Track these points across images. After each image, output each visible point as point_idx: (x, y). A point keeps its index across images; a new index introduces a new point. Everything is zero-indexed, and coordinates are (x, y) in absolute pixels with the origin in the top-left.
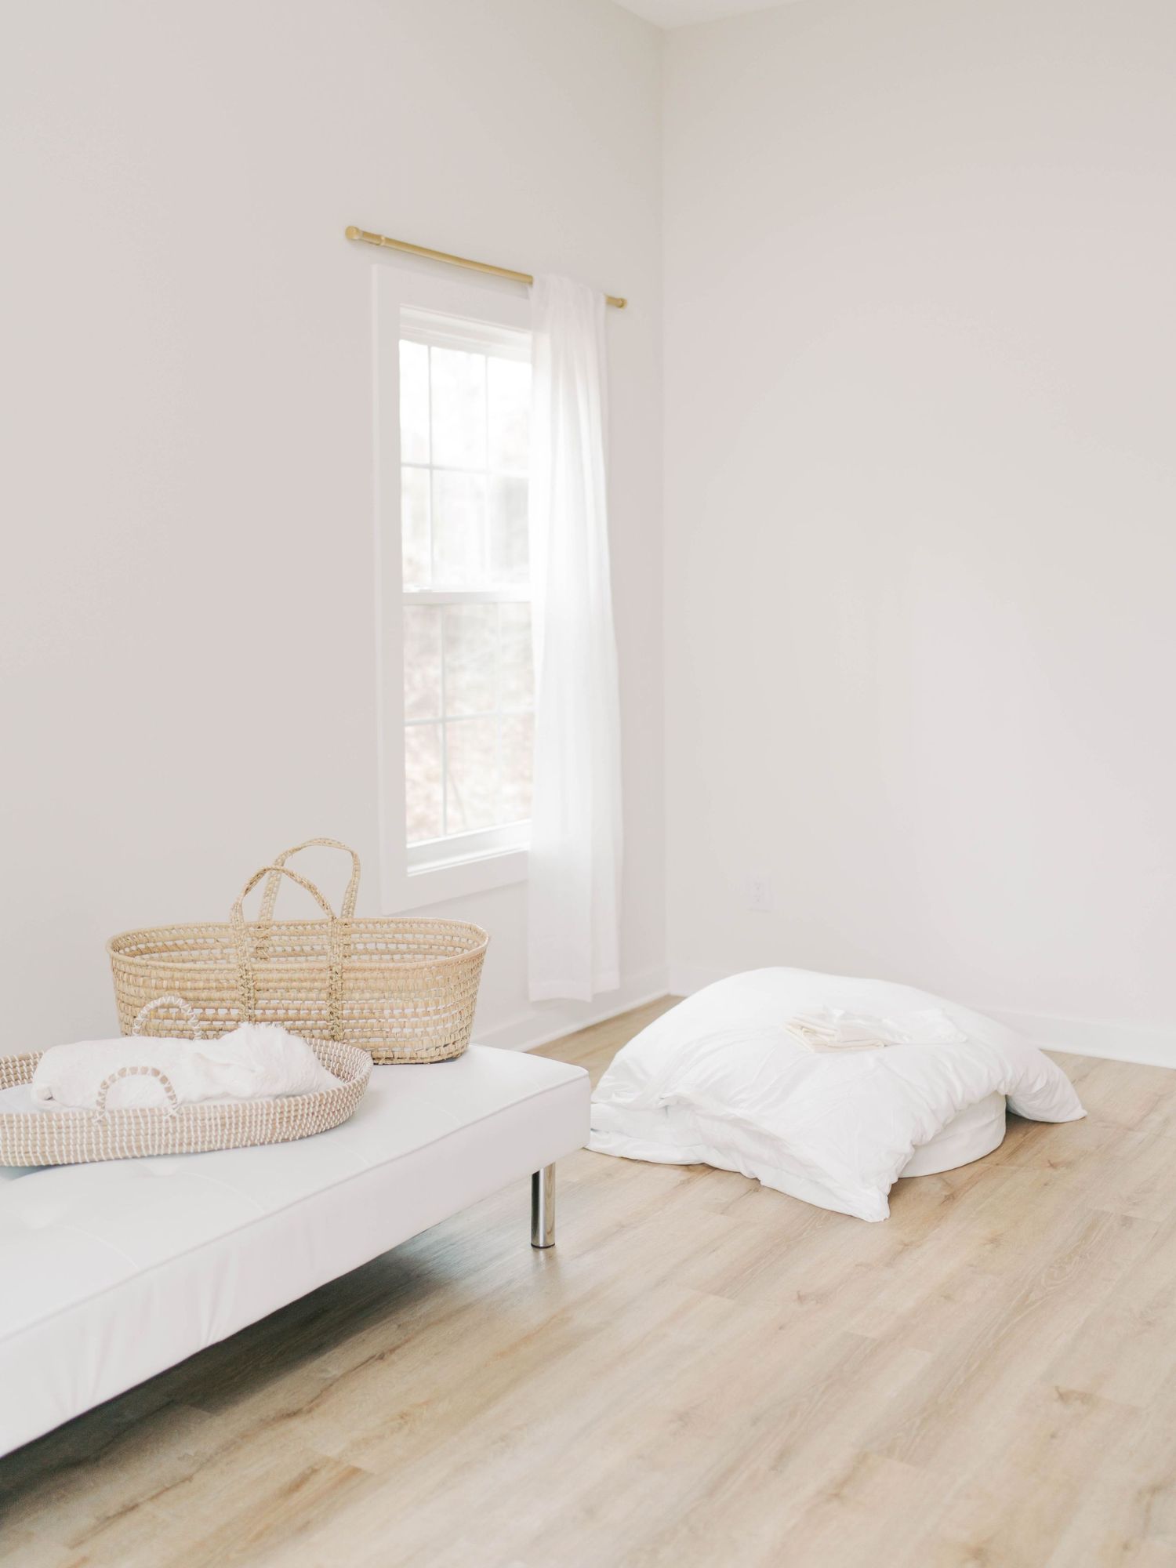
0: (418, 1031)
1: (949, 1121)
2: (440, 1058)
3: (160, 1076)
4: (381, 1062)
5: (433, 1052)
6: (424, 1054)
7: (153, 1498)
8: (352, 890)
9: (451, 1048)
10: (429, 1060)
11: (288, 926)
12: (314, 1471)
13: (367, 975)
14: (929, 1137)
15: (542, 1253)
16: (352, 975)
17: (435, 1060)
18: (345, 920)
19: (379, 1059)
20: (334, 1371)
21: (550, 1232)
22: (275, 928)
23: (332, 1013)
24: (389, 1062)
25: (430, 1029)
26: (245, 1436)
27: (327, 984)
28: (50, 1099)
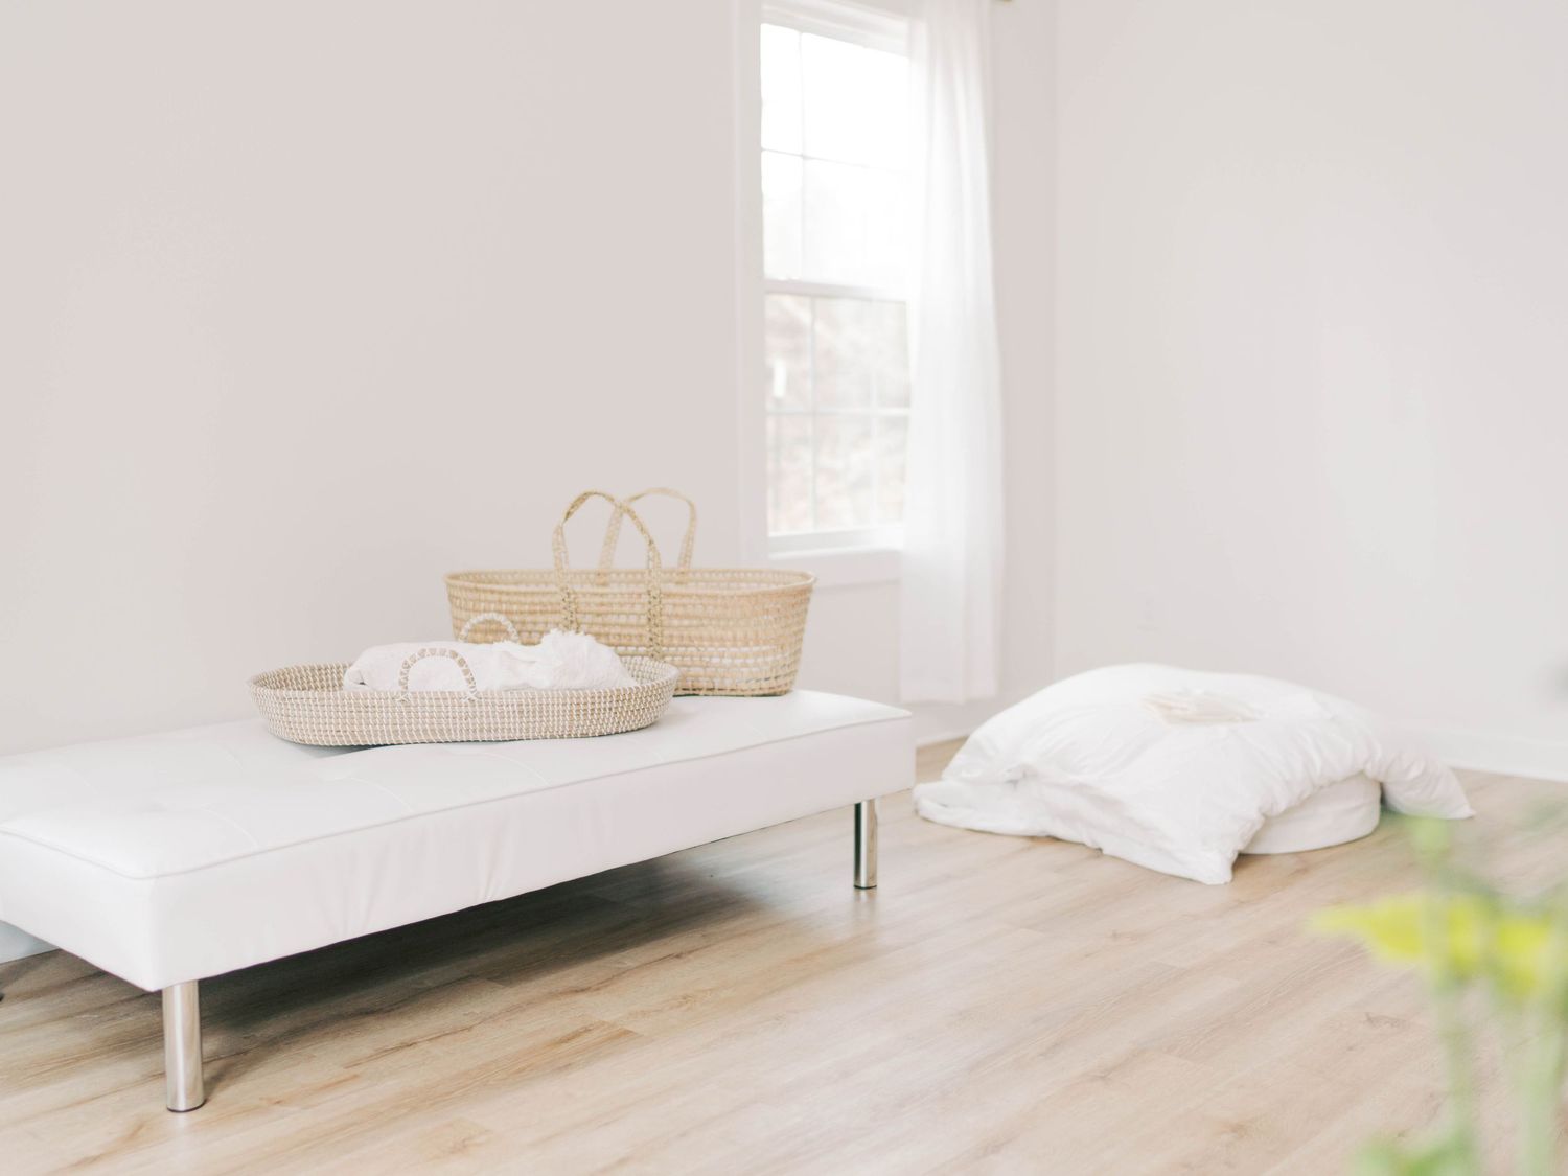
0: (738, 661)
1: (1305, 796)
2: (761, 692)
3: (458, 658)
4: (702, 693)
5: (753, 685)
6: (744, 686)
7: (430, 1040)
8: (689, 539)
9: (773, 683)
10: (750, 693)
11: (627, 573)
12: (587, 1030)
13: (685, 601)
14: (1282, 807)
15: (863, 893)
16: (670, 601)
17: (756, 693)
18: (682, 569)
19: (700, 689)
20: (629, 963)
21: (872, 876)
22: (614, 575)
23: (651, 639)
24: (710, 693)
25: (750, 661)
26: (530, 1003)
27: (646, 609)
28: (363, 683)
